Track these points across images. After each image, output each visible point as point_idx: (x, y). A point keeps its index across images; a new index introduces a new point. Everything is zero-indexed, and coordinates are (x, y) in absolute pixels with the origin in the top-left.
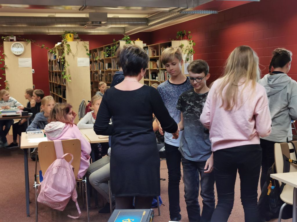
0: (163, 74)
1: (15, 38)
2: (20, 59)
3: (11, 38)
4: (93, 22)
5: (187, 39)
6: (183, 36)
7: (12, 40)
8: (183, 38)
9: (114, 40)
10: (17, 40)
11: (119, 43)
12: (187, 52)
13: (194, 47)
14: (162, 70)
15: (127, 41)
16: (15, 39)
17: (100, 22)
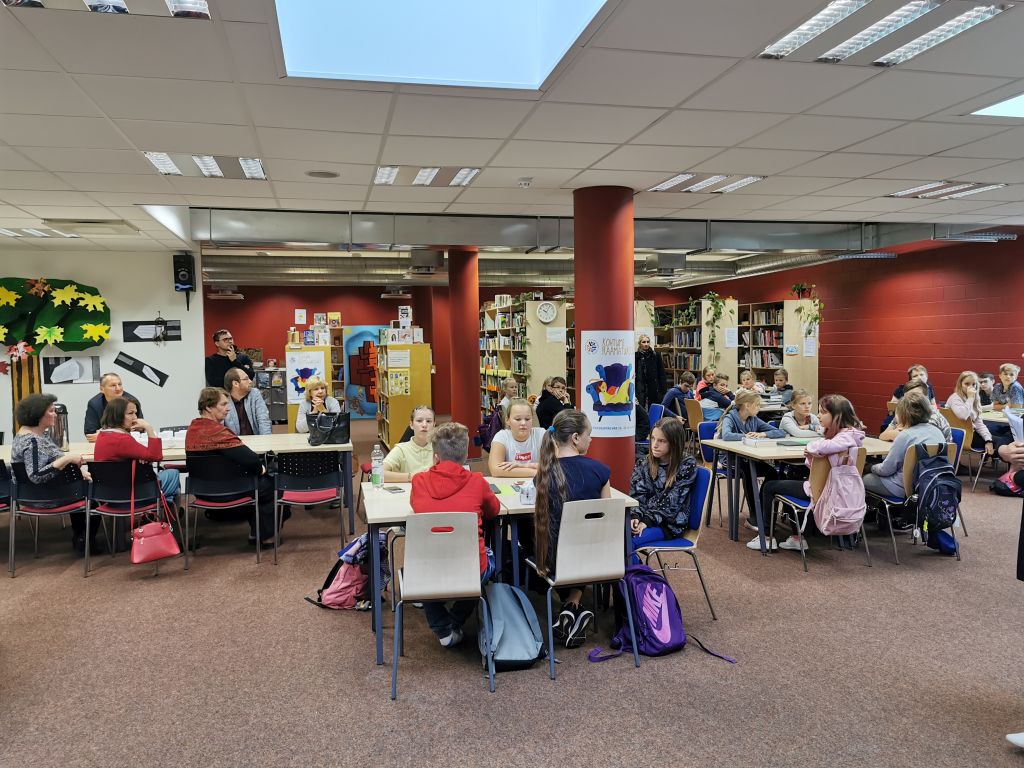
0: (759, 355)
1: (541, 296)
2: (548, 329)
3: (537, 296)
4: (660, 270)
5: (809, 296)
6: (803, 293)
7: (537, 299)
8: (804, 296)
9: (690, 298)
10: (545, 299)
11: (700, 304)
12: (810, 318)
13: (820, 310)
14: (755, 348)
15: (713, 300)
16: (542, 298)
17: (672, 270)
